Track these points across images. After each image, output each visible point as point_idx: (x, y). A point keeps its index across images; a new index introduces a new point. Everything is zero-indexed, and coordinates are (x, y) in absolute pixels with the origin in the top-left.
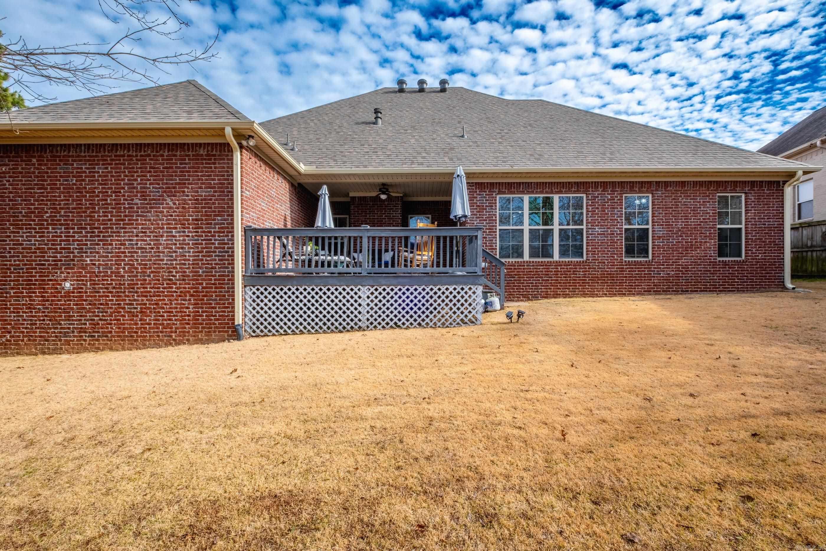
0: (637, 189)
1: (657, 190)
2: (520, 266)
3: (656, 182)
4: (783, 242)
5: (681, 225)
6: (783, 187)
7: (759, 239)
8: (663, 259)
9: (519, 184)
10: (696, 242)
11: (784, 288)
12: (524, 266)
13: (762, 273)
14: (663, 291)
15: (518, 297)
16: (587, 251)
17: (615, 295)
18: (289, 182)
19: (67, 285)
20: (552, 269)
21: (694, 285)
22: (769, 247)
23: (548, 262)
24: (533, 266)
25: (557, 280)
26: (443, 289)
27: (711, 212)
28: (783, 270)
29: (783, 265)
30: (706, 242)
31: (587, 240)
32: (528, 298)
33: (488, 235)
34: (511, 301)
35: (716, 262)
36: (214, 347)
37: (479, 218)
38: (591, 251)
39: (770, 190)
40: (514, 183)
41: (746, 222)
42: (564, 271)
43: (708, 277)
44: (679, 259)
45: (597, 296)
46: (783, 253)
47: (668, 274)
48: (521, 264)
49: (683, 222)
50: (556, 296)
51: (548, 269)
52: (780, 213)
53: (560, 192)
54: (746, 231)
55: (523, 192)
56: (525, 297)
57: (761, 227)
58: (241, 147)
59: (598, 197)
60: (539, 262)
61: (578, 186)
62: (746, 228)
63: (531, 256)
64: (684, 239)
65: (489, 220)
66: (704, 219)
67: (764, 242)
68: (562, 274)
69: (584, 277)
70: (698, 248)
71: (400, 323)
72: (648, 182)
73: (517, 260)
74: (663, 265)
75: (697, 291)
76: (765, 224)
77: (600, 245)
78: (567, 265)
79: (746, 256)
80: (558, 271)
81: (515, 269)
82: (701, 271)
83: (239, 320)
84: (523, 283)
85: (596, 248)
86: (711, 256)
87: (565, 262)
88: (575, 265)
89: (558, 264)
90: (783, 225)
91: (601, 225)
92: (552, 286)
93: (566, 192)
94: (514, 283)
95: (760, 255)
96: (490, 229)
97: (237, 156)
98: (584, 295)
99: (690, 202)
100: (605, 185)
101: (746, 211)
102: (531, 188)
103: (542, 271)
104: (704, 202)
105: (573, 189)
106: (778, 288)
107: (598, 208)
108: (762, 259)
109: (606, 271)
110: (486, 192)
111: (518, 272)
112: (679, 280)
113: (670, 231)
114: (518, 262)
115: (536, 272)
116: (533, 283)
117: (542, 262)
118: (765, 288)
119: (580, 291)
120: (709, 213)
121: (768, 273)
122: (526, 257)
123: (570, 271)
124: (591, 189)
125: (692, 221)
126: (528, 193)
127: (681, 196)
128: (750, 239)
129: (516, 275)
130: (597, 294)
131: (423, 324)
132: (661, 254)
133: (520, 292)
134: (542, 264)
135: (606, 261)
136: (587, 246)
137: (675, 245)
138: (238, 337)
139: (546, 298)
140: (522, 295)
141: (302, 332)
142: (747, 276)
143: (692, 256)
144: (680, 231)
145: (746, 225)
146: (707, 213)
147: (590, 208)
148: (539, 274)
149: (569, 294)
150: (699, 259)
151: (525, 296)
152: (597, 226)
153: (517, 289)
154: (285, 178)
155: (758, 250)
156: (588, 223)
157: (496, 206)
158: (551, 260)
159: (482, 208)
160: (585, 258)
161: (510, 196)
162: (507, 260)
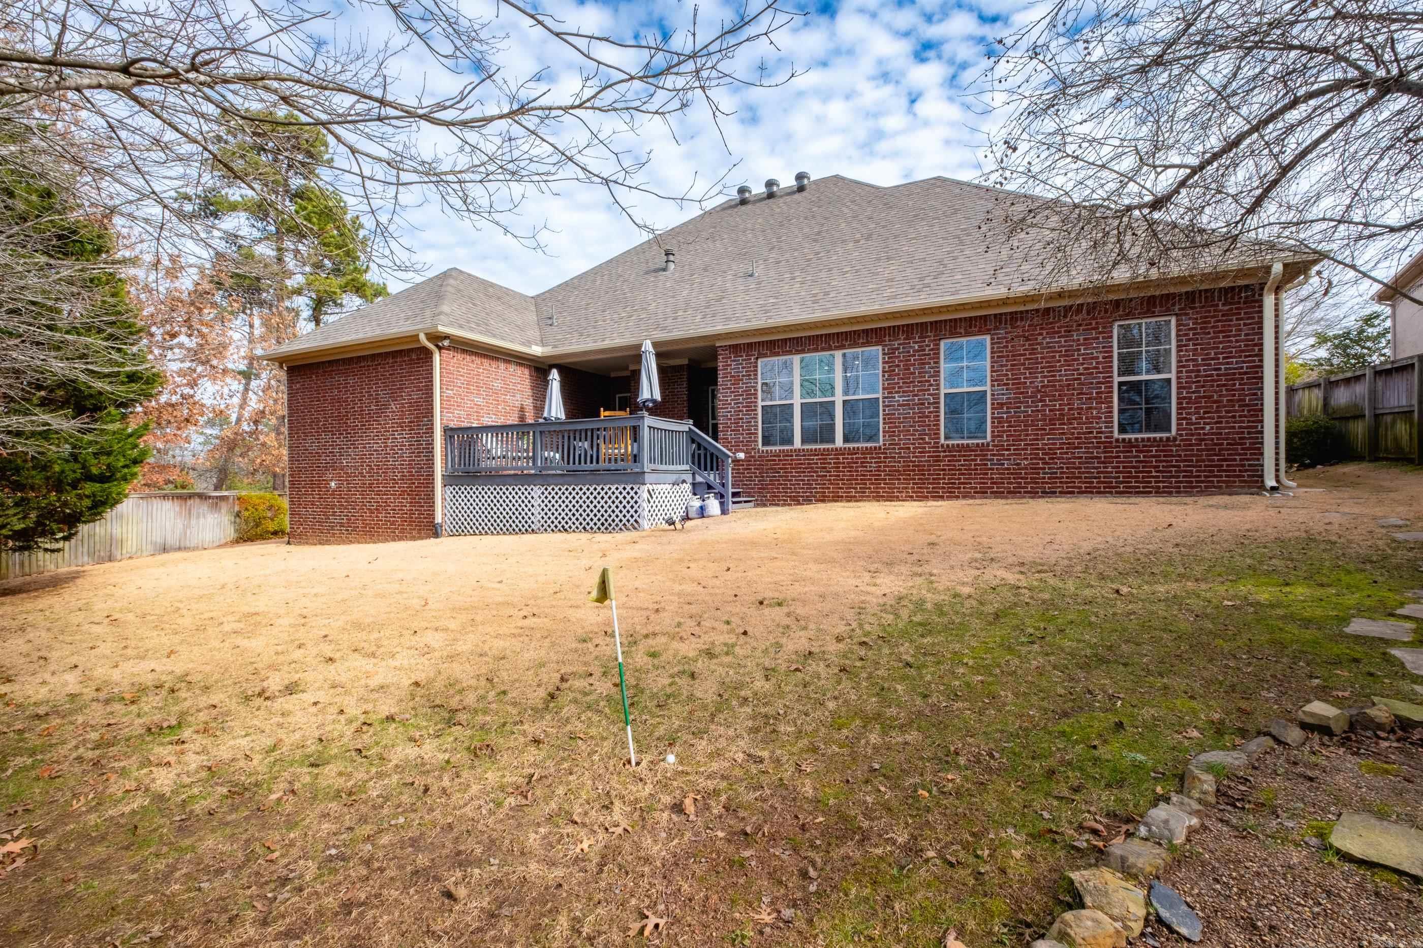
0: (962, 331)
1: (996, 328)
2: (787, 456)
3: (995, 315)
4: (1262, 399)
5: (1042, 382)
6: (1261, 295)
7: (1204, 397)
8: (1008, 441)
9: (785, 341)
10: (1070, 409)
11: (1262, 487)
12: (792, 456)
13: (1213, 461)
14: (1009, 492)
15: (784, 500)
16: (884, 432)
17: (926, 498)
18: (529, 367)
19: (333, 484)
20: (831, 459)
21: (1067, 483)
22: (1227, 412)
23: (824, 449)
24: (805, 455)
25: (839, 476)
26: (606, 489)
27: (1101, 356)
28: (1262, 454)
29: (1262, 443)
30: (1091, 408)
31: (884, 415)
32: (798, 501)
33: (744, 415)
34: (775, 506)
35: (1111, 442)
36: (419, 543)
38: (888, 432)
39: (1231, 304)
40: (779, 339)
41: (1178, 367)
42: (848, 463)
43: (1094, 468)
44: (1037, 440)
45: (898, 499)
46: (1262, 421)
47: (1018, 464)
48: (788, 454)
49: (1045, 377)
50: (836, 498)
51: (826, 459)
52: (1255, 345)
53: (842, 347)
54: (1178, 383)
55: (790, 352)
56: (794, 502)
57: (1212, 375)
58: (440, 348)
59: (898, 349)
60: (813, 450)
61: (868, 335)
62: (1178, 378)
63: (803, 442)
64: (1047, 405)
65: (747, 395)
66: (1085, 369)
67: (1215, 402)
68: (845, 467)
69: (879, 471)
70: (1075, 419)
71: (566, 527)
72: (981, 317)
73: (782, 448)
74: (1009, 450)
75: (1072, 493)
76: (1220, 369)
77: (902, 422)
78: (852, 454)
79: (1178, 430)
80: (839, 463)
81: (779, 460)
82: (1081, 458)
83: (438, 519)
84: (791, 480)
85: (897, 427)
86: (1101, 432)
87: (849, 448)
88: (865, 454)
89: (839, 452)
90: (1262, 367)
91: (903, 392)
92: (832, 484)
93: (850, 347)
95: (1208, 427)
96: (748, 407)
97: (437, 358)
98: (878, 498)
99: (1060, 342)
100: (908, 330)
101: (1178, 346)
102: (803, 345)
103: (817, 464)
104: (1085, 339)
105: (862, 341)
106: (1249, 487)
107: (898, 366)
108: (1212, 434)
109: (911, 461)
110: (742, 356)
111: (784, 464)
112: (1038, 474)
113: (1022, 393)
115: (808, 464)
116: (804, 480)
117: (816, 450)
118: (1220, 487)
119: (872, 492)
120: (1097, 358)
121: (1226, 460)
122: (797, 443)
123: (856, 463)
124: (887, 338)
125: (1063, 375)
126: (798, 352)
127: (1041, 334)
128: (1185, 398)
129: (781, 469)
130: (897, 497)
131: (588, 528)
132: (1004, 432)
133: (786, 493)
134: (816, 453)
135: (912, 447)
136: (884, 423)
137: (1029, 416)
138: (436, 535)
139: (822, 502)
140: (790, 497)
141: (486, 533)
142: (1179, 467)
143: (1063, 434)
144: (1039, 391)
145: (1178, 372)
146: (1092, 358)
147: (888, 366)
148: (812, 468)
149: (855, 496)
150: (1077, 438)
151: (793, 499)
152: (896, 392)
153: (783, 488)
154: (521, 365)
155: (1201, 418)
156: (884, 389)
157: (756, 375)
158: (830, 446)
159: (737, 380)
160: (881, 443)
161: (776, 358)
162: (769, 448)
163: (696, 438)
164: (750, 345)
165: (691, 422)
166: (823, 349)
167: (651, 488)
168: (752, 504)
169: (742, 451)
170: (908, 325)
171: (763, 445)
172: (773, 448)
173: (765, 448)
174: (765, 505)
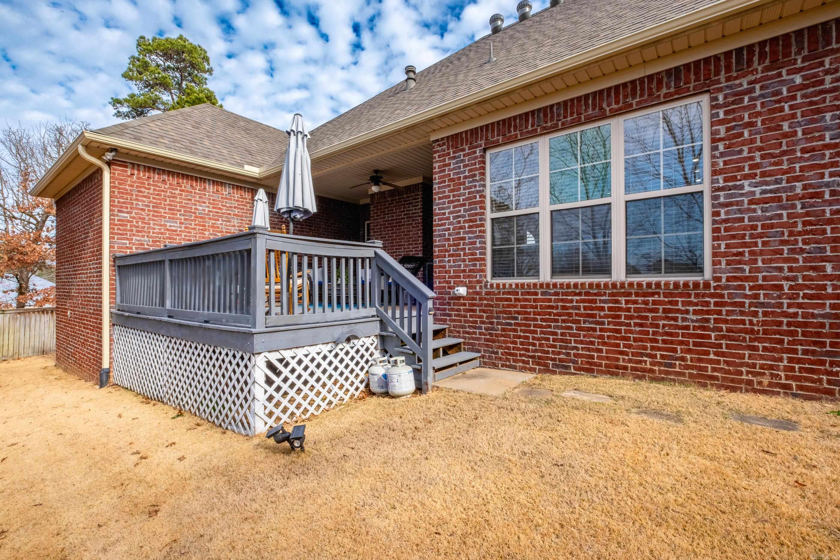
2: (528, 293)
12: (536, 294)
15: (524, 362)
16: (714, 255)
20: (604, 302)
23: (591, 285)
24: (557, 294)
25: (618, 331)
31: (714, 222)
32: (546, 365)
33: (467, 233)
34: (510, 367)
37: (453, 202)
38: (725, 255)
40: (515, 118)
42: (636, 310)
48: (530, 290)
51: (595, 301)
55: (534, 134)
56: (539, 364)
60: (568, 286)
61: (678, 79)
63: (554, 272)
65: (470, 204)
68: (631, 317)
69: (703, 328)
73: (520, 281)
77: (760, 236)
78: (645, 295)
80: (620, 309)
81: (516, 300)
84: (535, 332)
85: (745, 245)
87: (639, 285)
88: (671, 295)
91: (764, 174)
92: (605, 344)
94: (515, 330)
96: (471, 221)
102: (552, 119)
103: (578, 308)
105: (664, 91)
109: (786, 315)
110: (464, 150)
111: (523, 307)
114: (523, 285)
115: (564, 308)
116: (555, 334)
117: (576, 285)
119: (687, 367)
122: (545, 274)
123: (656, 311)
124: (722, 76)
126: (547, 131)
129: (518, 313)
130: (749, 383)
133: (527, 350)
135: (786, 285)
136: (714, 239)
139: (589, 371)
140: (533, 357)
147: (722, 129)
148: (570, 315)
149: (652, 371)
151: (539, 361)
152: (746, 177)
153: (522, 343)
156: (714, 173)
157: (483, 174)
158: (602, 280)
159: (457, 183)
160: (708, 274)
161: (512, 147)
162: (501, 281)
163: (386, 270)
164: (474, 132)
165: (379, 243)
166: (590, 120)
167: (273, 357)
168: (476, 362)
169: (463, 284)
170: (774, 41)
171: (495, 275)
172: (508, 281)
173: (495, 281)
174: (495, 366)
